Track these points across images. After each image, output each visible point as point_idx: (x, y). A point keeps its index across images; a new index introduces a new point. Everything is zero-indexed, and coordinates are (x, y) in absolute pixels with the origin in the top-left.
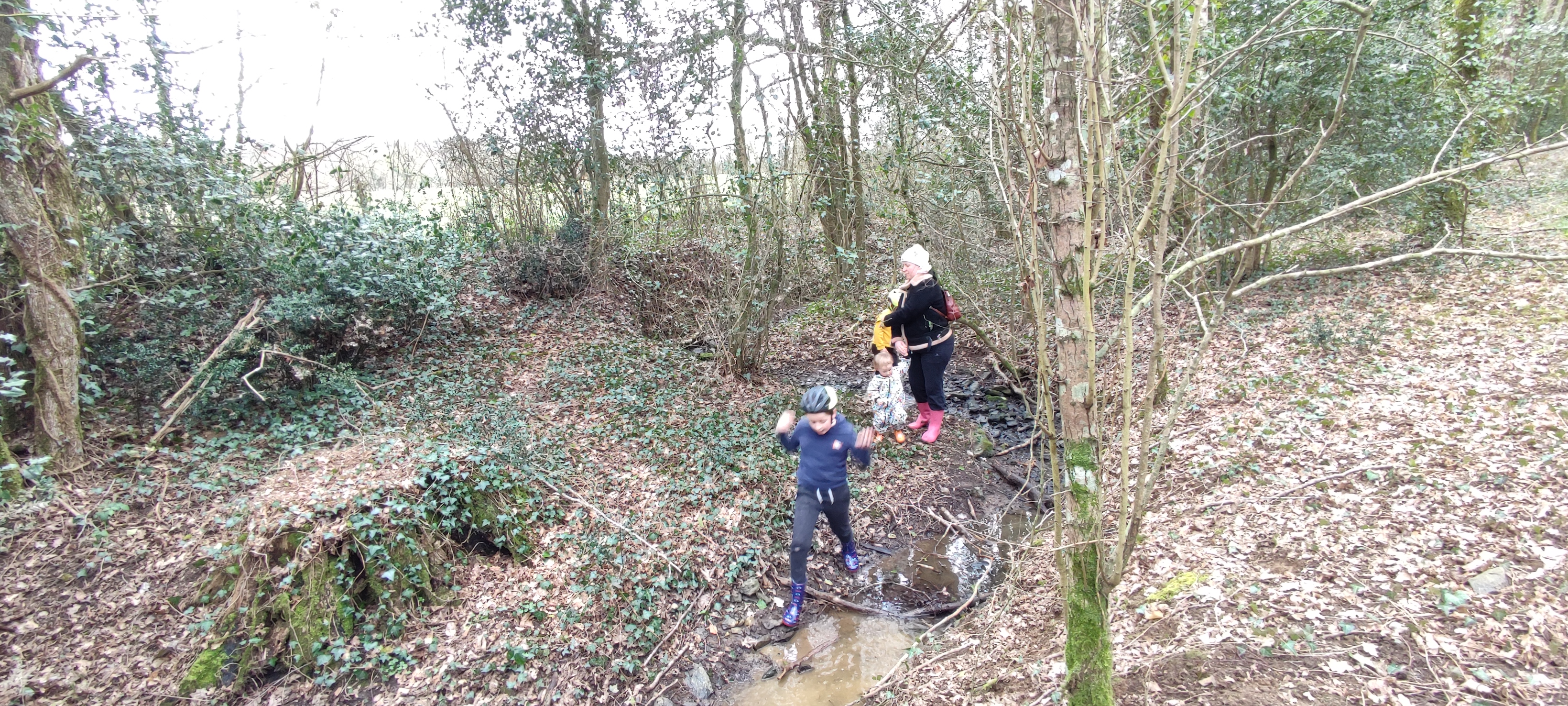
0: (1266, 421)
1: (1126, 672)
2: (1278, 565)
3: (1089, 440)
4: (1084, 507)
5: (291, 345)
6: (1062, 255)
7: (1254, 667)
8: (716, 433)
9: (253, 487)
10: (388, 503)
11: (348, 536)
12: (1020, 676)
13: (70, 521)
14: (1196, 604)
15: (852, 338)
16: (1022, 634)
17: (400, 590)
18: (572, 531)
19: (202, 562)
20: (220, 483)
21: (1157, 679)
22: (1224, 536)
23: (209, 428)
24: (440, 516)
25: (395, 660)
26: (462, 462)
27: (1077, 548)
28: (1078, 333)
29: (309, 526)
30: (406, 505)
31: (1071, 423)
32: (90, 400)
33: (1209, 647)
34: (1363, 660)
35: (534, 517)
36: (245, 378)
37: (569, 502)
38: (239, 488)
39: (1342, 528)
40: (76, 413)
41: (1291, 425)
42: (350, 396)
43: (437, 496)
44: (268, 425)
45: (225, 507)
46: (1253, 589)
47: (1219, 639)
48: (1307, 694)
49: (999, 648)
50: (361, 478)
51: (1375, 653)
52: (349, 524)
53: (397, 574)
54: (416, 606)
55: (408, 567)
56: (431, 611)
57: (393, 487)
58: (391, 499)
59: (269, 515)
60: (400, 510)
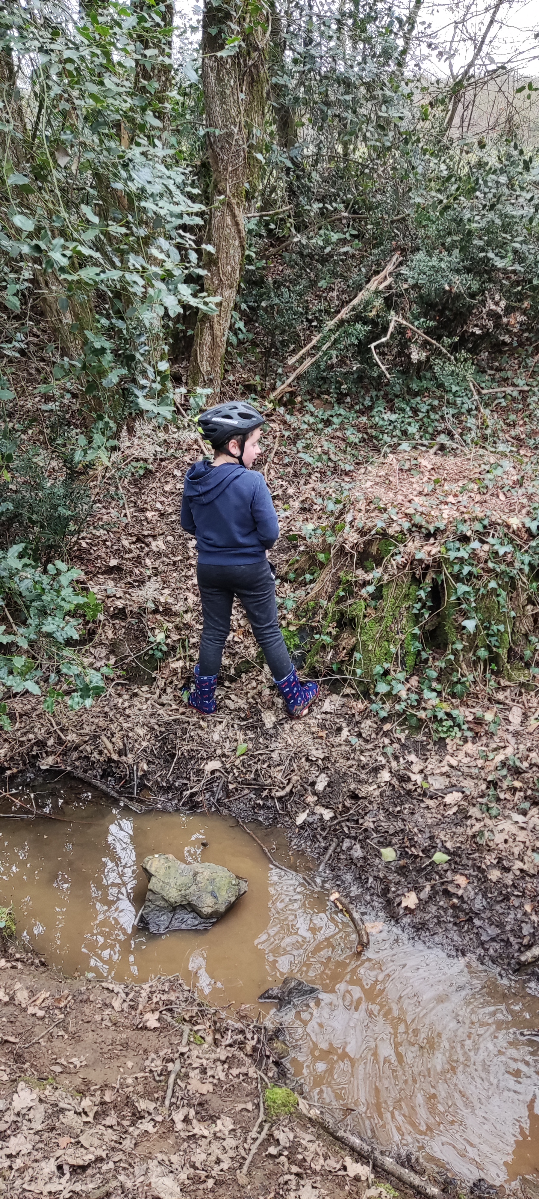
10: (490, 540)
17: (474, 646)
25: (451, 722)
29: (402, 538)
30: (509, 548)
32: (235, 340)
36: (372, 346)
40: (223, 350)
52: (443, 550)
53: (476, 626)
54: (485, 671)
55: (490, 623)
56: (499, 683)
57: (500, 521)
58: (493, 536)
59: (367, 511)
60: (501, 553)
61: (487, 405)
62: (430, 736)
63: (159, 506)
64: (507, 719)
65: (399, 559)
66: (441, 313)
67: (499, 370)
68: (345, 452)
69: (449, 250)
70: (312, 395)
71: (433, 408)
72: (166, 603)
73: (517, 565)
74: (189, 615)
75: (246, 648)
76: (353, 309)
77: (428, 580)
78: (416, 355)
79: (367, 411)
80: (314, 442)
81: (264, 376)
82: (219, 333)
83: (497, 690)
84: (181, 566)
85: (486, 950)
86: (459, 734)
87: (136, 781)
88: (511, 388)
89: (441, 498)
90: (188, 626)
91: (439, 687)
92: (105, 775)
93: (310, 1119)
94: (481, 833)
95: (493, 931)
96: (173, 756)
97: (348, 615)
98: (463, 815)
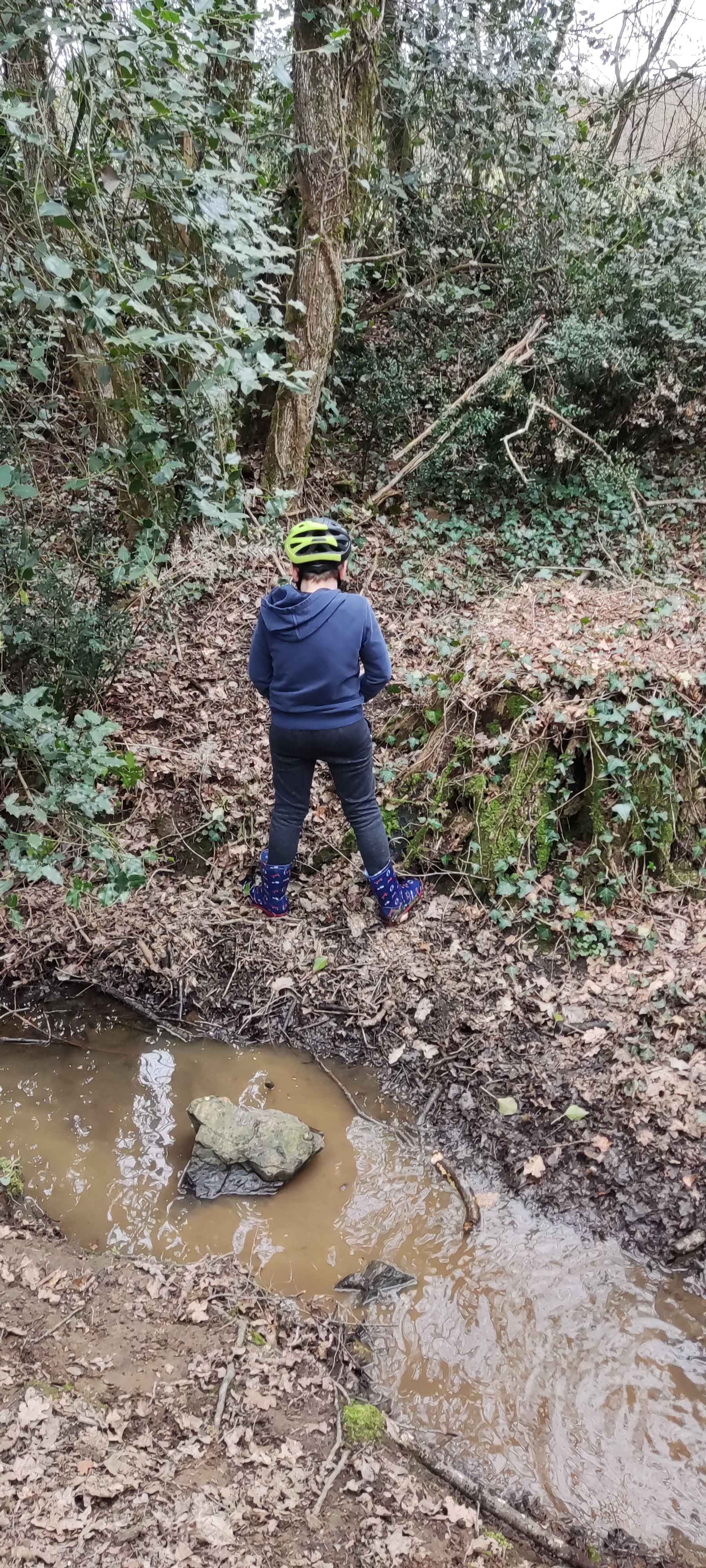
11: (584, 729)
17: (628, 839)
19: (396, 689)
25: (594, 936)
29: (537, 694)
32: (323, 426)
36: (506, 439)
52: (591, 711)
53: (632, 813)
54: (640, 871)
55: (649, 809)
56: (658, 888)
57: (666, 676)
58: (657, 695)
59: (493, 657)
60: (667, 717)
61: (652, 521)
62: (564, 953)
63: (219, 641)
64: (667, 935)
65: (533, 722)
66: (597, 398)
67: (669, 475)
68: (464, 577)
69: (609, 315)
70: (422, 501)
71: (581, 523)
72: (226, 770)
73: (687, 734)
74: (256, 785)
75: (329, 831)
76: (481, 389)
77: (570, 750)
78: (562, 452)
79: (495, 524)
80: (425, 563)
81: (361, 474)
82: (303, 416)
83: (656, 896)
84: (247, 721)
85: (631, 1234)
86: (604, 953)
87: (182, 1001)
88: (685, 500)
89: (590, 644)
90: (253, 801)
91: (579, 890)
92: (142, 991)
93: (401, 1446)
94: (629, 1082)
95: (642, 1209)
96: (231, 969)
97: (464, 793)
98: (606, 1059)
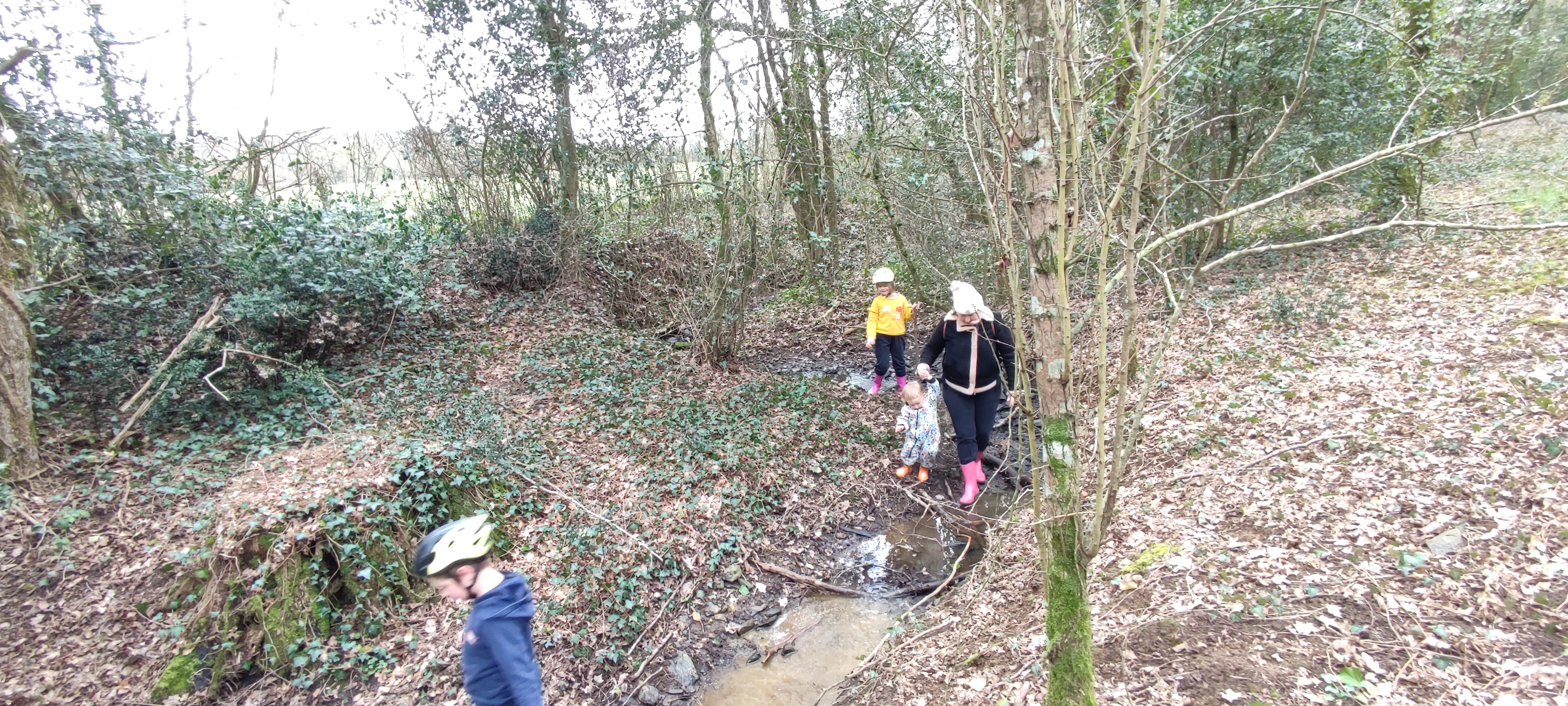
0: (1232, 395)
1: (1102, 642)
2: (1245, 534)
3: (1066, 415)
4: (1062, 481)
5: (253, 343)
6: (1037, 234)
7: (1224, 632)
8: (693, 422)
9: (219, 490)
10: (362, 501)
11: (322, 536)
12: (1001, 650)
13: (28, 530)
14: (1168, 574)
15: (827, 323)
16: (1001, 609)
17: (377, 589)
18: (551, 524)
19: (169, 567)
20: (184, 486)
21: (1132, 647)
22: (1194, 507)
23: (170, 431)
24: (415, 512)
25: (375, 659)
26: (437, 457)
27: (1056, 521)
28: (1053, 311)
29: (280, 527)
30: (380, 502)
31: (1048, 399)
32: (44, 405)
33: (1182, 615)
34: (1327, 621)
35: (512, 511)
36: (206, 378)
37: (547, 495)
38: (205, 491)
39: (1305, 496)
40: (30, 418)
41: (1255, 399)
42: (317, 394)
43: (412, 492)
44: (233, 426)
45: (191, 511)
46: (1222, 558)
47: (1191, 606)
48: (1276, 656)
49: (979, 624)
50: (333, 477)
51: (1338, 614)
52: (322, 524)
53: (373, 572)
54: (393, 604)
55: (383, 565)
56: (409, 608)
57: (366, 485)
58: (364, 498)
59: (238, 517)
60: (374, 508)
61: (349, 395)
64: (424, 633)
65: (282, 546)
66: (279, 335)
67: (354, 365)
68: (213, 471)
69: (270, 287)
70: (161, 432)
71: (298, 411)
73: (392, 512)
76: (185, 348)
77: (318, 553)
78: (264, 373)
79: (228, 430)
80: (174, 473)
81: (96, 428)
83: (410, 614)
86: (385, 665)
88: (368, 377)
89: (312, 483)
91: (357, 635)
97: (247, 614)
